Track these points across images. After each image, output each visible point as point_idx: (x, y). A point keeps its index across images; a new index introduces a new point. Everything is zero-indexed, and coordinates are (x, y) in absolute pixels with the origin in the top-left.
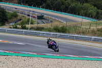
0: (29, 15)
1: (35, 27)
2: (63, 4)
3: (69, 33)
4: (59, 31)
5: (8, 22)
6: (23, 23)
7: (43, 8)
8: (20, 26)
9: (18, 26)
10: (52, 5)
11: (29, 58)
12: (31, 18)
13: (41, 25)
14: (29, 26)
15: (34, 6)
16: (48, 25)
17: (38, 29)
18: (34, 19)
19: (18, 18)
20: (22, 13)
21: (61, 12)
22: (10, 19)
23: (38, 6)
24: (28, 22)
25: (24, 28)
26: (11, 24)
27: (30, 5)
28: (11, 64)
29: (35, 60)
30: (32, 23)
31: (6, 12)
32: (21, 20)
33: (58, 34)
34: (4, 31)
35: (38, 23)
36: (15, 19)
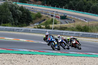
0: (52, 16)
1: (59, 27)
2: (85, 4)
3: (91, 32)
4: (81, 30)
5: (32, 22)
6: (46, 24)
7: (66, 8)
8: (44, 26)
9: (42, 26)
10: (74, 5)
11: (53, 56)
12: (54, 18)
13: (65, 25)
14: (52, 26)
15: (58, 7)
16: (72, 25)
17: (62, 28)
18: (57, 19)
19: (42, 18)
20: (46, 14)
21: (84, 11)
22: (34, 19)
23: (61, 7)
24: (51, 22)
25: (48, 28)
26: (35, 24)
27: (53, 6)
28: (36, 63)
29: (59, 58)
30: (55, 23)
31: (30, 13)
32: (45, 20)
33: (81, 33)
34: (29, 31)
35: (61, 23)
36: (39, 20)
